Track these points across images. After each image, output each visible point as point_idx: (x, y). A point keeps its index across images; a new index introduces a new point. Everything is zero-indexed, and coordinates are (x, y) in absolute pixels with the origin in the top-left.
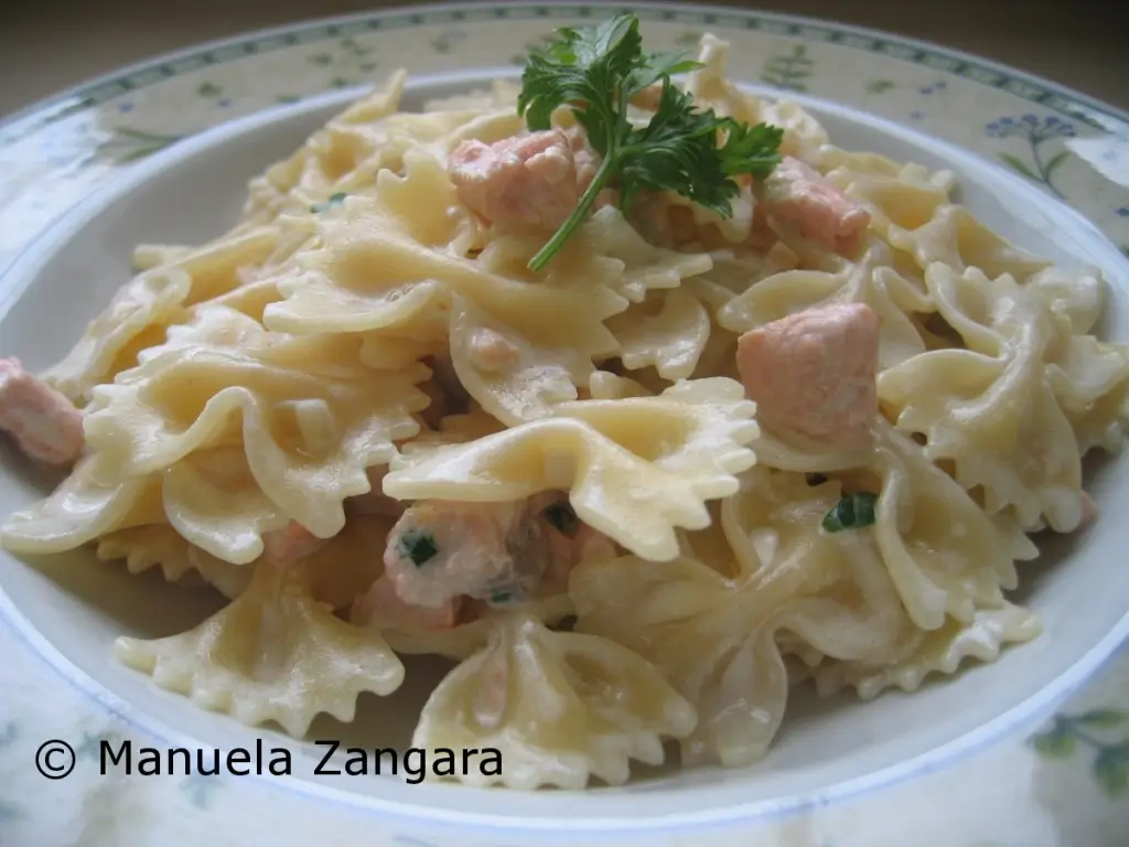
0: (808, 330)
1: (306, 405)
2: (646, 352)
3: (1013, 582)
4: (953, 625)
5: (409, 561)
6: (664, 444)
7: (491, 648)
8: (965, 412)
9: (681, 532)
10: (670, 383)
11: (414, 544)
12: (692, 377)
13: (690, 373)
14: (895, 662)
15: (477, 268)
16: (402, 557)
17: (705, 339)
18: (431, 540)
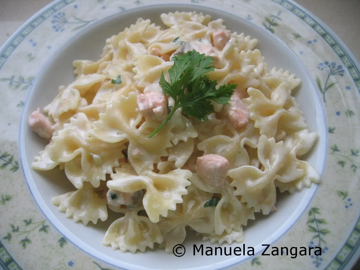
0: (211, 164)
1: (95, 156)
2: (174, 157)
3: (245, 224)
4: (225, 233)
5: (111, 198)
6: (167, 188)
7: (125, 217)
8: (250, 183)
9: (161, 217)
10: (176, 168)
11: (112, 195)
12: (182, 168)
13: (181, 167)
14: (212, 235)
15: (137, 132)
16: (110, 196)
17: (190, 156)
18: (116, 195)
